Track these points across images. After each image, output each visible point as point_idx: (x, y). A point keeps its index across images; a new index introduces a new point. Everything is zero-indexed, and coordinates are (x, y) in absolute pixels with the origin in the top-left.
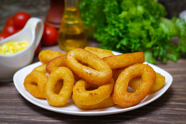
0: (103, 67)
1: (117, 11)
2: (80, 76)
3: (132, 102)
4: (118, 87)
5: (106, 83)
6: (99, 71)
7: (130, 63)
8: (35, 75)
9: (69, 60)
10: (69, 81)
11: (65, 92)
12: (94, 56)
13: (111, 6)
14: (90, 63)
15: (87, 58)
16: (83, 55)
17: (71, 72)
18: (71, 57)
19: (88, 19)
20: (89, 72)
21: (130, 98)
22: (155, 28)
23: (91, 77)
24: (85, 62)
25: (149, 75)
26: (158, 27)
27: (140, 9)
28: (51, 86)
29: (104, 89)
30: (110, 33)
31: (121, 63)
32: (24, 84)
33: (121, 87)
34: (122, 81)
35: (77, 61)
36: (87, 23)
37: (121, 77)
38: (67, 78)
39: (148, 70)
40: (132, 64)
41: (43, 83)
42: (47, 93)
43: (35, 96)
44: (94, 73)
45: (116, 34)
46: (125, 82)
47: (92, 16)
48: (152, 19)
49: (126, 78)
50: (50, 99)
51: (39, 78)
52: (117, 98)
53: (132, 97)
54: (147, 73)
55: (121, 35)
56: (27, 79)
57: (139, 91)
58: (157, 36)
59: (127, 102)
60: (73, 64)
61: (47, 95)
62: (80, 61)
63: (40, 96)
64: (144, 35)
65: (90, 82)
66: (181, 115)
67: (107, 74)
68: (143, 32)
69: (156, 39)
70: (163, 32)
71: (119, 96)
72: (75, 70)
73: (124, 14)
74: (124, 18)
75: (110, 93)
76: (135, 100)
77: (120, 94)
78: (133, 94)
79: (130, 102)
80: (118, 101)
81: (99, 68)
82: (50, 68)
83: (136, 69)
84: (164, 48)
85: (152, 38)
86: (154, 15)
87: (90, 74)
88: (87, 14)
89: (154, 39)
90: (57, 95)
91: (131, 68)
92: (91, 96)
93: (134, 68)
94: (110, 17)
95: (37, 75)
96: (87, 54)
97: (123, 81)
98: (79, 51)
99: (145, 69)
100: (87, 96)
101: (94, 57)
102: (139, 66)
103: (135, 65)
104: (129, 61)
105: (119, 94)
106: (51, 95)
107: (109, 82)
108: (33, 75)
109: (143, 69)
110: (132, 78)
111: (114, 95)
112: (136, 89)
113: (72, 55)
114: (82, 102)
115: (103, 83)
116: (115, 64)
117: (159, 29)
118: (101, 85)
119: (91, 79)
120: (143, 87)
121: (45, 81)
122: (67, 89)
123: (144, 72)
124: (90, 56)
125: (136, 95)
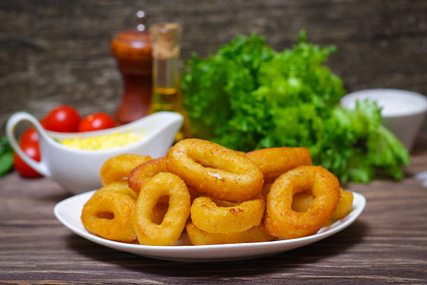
0: (245, 167)
1: (251, 86)
2: (201, 186)
3: (308, 228)
4: (276, 204)
5: (253, 198)
6: (237, 173)
7: (290, 165)
8: (106, 196)
9: (177, 159)
10: (180, 197)
11: (174, 218)
13: (238, 80)
14: (217, 163)
15: (212, 153)
16: (203, 149)
17: (182, 181)
18: (181, 153)
19: (197, 108)
20: (219, 177)
21: (301, 220)
22: (323, 119)
23: (225, 185)
24: (206, 162)
25: (327, 184)
26: (328, 117)
27: (295, 83)
28: (147, 209)
30: (239, 127)
31: (273, 163)
32: (83, 218)
33: (282, 204)
35: (194, 161)
36: (197, 115)
37: (278, 187)
38: (178, 191)
39: (325, 175)
40: (292, 167)
41: (126, 208)
42: (139, 222)
44: (231, 178)
45: (251, 129)
46: (286, 196)
47: (204, 104)
48: (316, 100)
49: (286, 189)
50: (146, 233)
51: (116, 200)
52: (275, 223)
53: (305, 219)
54: (323, 179)
55: (259, 129)
56: (89, 207)
57: (316, 208)
58: (327, 131)
59: (297, 228)
60: (187, 166)
61: (139, 225)
62: (198, 162)
64: (305, 133)
65: (223, 196)
67: (255, 178)
68: (302, 127)
69: (326, 137)
70: (338, 124)
71: (281, 218)
72: (190, 176)
73: (262, 91)
74: (264, 101)
75: (261, 215)
76: (312, 223)
77: (281, 214)
78: (306, 214)
79: (302, 227)
80: (279, 228)
81: (236, 169)
82: (137, 179)
83: (300, 175)
84: (343, 157)
85: (319, 136)
86: (320, 94)
87: (223, 180)
88: (196, 98)
89: (323, 137)
90: (158, 227)
91: (292, 173)
92: (233, 214)
94: (237, 99)
95: (111, 196)
96: (211, 147)
97: (282, 193)
98: (193, 143)
99: (318, 174)
100: (225, 215)
101: (224, 151)
102: (306, 169)
103: (299, 168)
104: (288, 160)
105: (279, 215)
106: (149, 226)
108: (102, 197)
109: (315, 174)
110: (296, 191)
111: (268, 219)
112: (308, 208)
113: (181, 149)
114: (216, 226)
115: (248, 197)
116: (262, 164)
117: (332, 121)
119: (225, 189)
120: (321, 203)
121: (130, 205)
122: (179, 212)
123: (316, 179)
124: (217, 150)
125: (313, 214)
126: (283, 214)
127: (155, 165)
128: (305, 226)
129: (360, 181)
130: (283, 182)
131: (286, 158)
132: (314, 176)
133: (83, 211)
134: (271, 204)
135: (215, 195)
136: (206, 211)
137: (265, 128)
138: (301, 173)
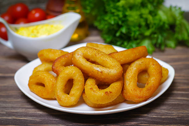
0: (113, 64)
2: (90, 74)
3: (145, 98)
4: (128, 83)
5: (117, 80)
6: (109, 68)
7: (136, 58)
8: (41, 76)
9: (77, 59)
10: (79, 81)
11: (76, 91)
12: (102, 53)
14: (98, 61)
15: (96, 56)
16: (91, 53)
17: (80, 71)
18: (79, 56)
20: (100, 71)
21: (142, 94)
22: (153, 16)
23: (102, 75)
24: (93, 60)
25: (156, 69)
26: (156, 15)
28: (62, 87)
29: (117, 87)
31: (127, 59)
32: (29, 85)
33: (132, 83)
34: (132, 77)
35: (86, 60)
36: (88, 12)
37: (130, 72)
38: (78, 78)
39: (154, 64)
40: (138, 59)
41: (51, 83)
43: (43, 97)
44: (106, 71)
45: (116, 22)
46: (134, 78)
48: (150, 7)
49: (134, 74)
50: (61, 99)
51: (46, 78)
52: (128, 94)
53: (144, 92)
54: (154, 66)
55: (120, 23)
56: (32, 80)
57: (149, 85)
58: (155, 24)
59: (140, 97)
60: (82, 63)
61: (58, 95)
62: (88, 60)
63: (48, 97)
65: (101, 80)
66: (183, 104)
67: (118, 71)
69: (154, 27)
70: (160, 20)
71: (131, 92)
72: (84, 69)
74: (123, 7)
76: (148, 95)
77: (132, 90)
78: (144, 89)
79: (142, 97)
80: (130, 97)
81: (109, 65)
82: (57, 68)
83: (142, 64)
87: (101, 72)
88: (87, 3)
89: (152, 27)
90: (68, 96)
91: (137, 63)
92: (107, 95)
93: (141, 63)
95: (43, 75)
96: (95, 52)
98: (86, 49)
99: (151, 63)
100: (102, 95)
101: (102, 55)
102: (145, 60)
103: (141, 59)
104: (135, 56)
106: (63, 96)
107: (120, 78)
108: (38, 76)
109: (149, 63)
111: (125, 91)
112: (145, 84)
113: (79, 53)
114: (97, 101)
115: (115, 81)
116: (122, 60)
118: (113, 82)
119: (103, 77)
120: (152, 82)
121: (53, 82)
122: (78, 88)
123: (150, 66)
124: (99, 54)
125: (148, 90)
126: (133, 90)
127: (66, 58)
128: (144, 97)
129: (170, 47)
130: (133, 69)
131: (134, 55)
132: (149, 64)
133: (29, 81)
134: (126, 83)
135: (97, 79)
136: (92, 92)
137: (123, 22)
138: (142, 63)
